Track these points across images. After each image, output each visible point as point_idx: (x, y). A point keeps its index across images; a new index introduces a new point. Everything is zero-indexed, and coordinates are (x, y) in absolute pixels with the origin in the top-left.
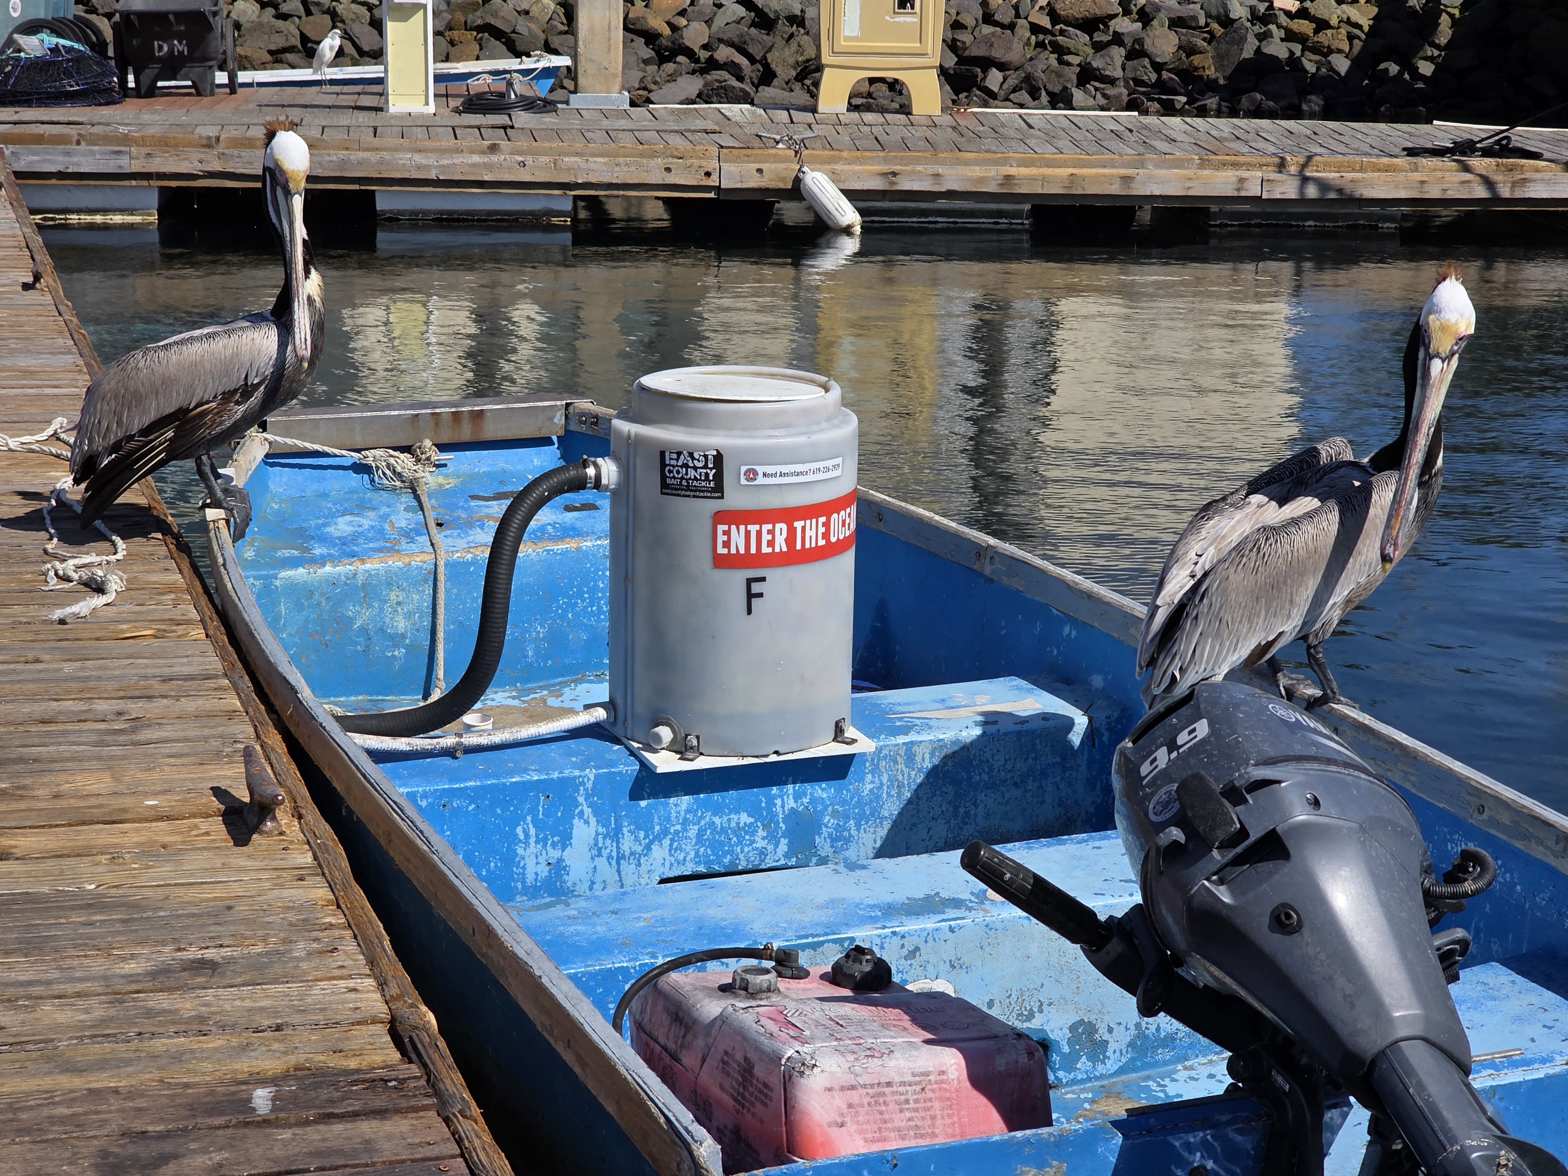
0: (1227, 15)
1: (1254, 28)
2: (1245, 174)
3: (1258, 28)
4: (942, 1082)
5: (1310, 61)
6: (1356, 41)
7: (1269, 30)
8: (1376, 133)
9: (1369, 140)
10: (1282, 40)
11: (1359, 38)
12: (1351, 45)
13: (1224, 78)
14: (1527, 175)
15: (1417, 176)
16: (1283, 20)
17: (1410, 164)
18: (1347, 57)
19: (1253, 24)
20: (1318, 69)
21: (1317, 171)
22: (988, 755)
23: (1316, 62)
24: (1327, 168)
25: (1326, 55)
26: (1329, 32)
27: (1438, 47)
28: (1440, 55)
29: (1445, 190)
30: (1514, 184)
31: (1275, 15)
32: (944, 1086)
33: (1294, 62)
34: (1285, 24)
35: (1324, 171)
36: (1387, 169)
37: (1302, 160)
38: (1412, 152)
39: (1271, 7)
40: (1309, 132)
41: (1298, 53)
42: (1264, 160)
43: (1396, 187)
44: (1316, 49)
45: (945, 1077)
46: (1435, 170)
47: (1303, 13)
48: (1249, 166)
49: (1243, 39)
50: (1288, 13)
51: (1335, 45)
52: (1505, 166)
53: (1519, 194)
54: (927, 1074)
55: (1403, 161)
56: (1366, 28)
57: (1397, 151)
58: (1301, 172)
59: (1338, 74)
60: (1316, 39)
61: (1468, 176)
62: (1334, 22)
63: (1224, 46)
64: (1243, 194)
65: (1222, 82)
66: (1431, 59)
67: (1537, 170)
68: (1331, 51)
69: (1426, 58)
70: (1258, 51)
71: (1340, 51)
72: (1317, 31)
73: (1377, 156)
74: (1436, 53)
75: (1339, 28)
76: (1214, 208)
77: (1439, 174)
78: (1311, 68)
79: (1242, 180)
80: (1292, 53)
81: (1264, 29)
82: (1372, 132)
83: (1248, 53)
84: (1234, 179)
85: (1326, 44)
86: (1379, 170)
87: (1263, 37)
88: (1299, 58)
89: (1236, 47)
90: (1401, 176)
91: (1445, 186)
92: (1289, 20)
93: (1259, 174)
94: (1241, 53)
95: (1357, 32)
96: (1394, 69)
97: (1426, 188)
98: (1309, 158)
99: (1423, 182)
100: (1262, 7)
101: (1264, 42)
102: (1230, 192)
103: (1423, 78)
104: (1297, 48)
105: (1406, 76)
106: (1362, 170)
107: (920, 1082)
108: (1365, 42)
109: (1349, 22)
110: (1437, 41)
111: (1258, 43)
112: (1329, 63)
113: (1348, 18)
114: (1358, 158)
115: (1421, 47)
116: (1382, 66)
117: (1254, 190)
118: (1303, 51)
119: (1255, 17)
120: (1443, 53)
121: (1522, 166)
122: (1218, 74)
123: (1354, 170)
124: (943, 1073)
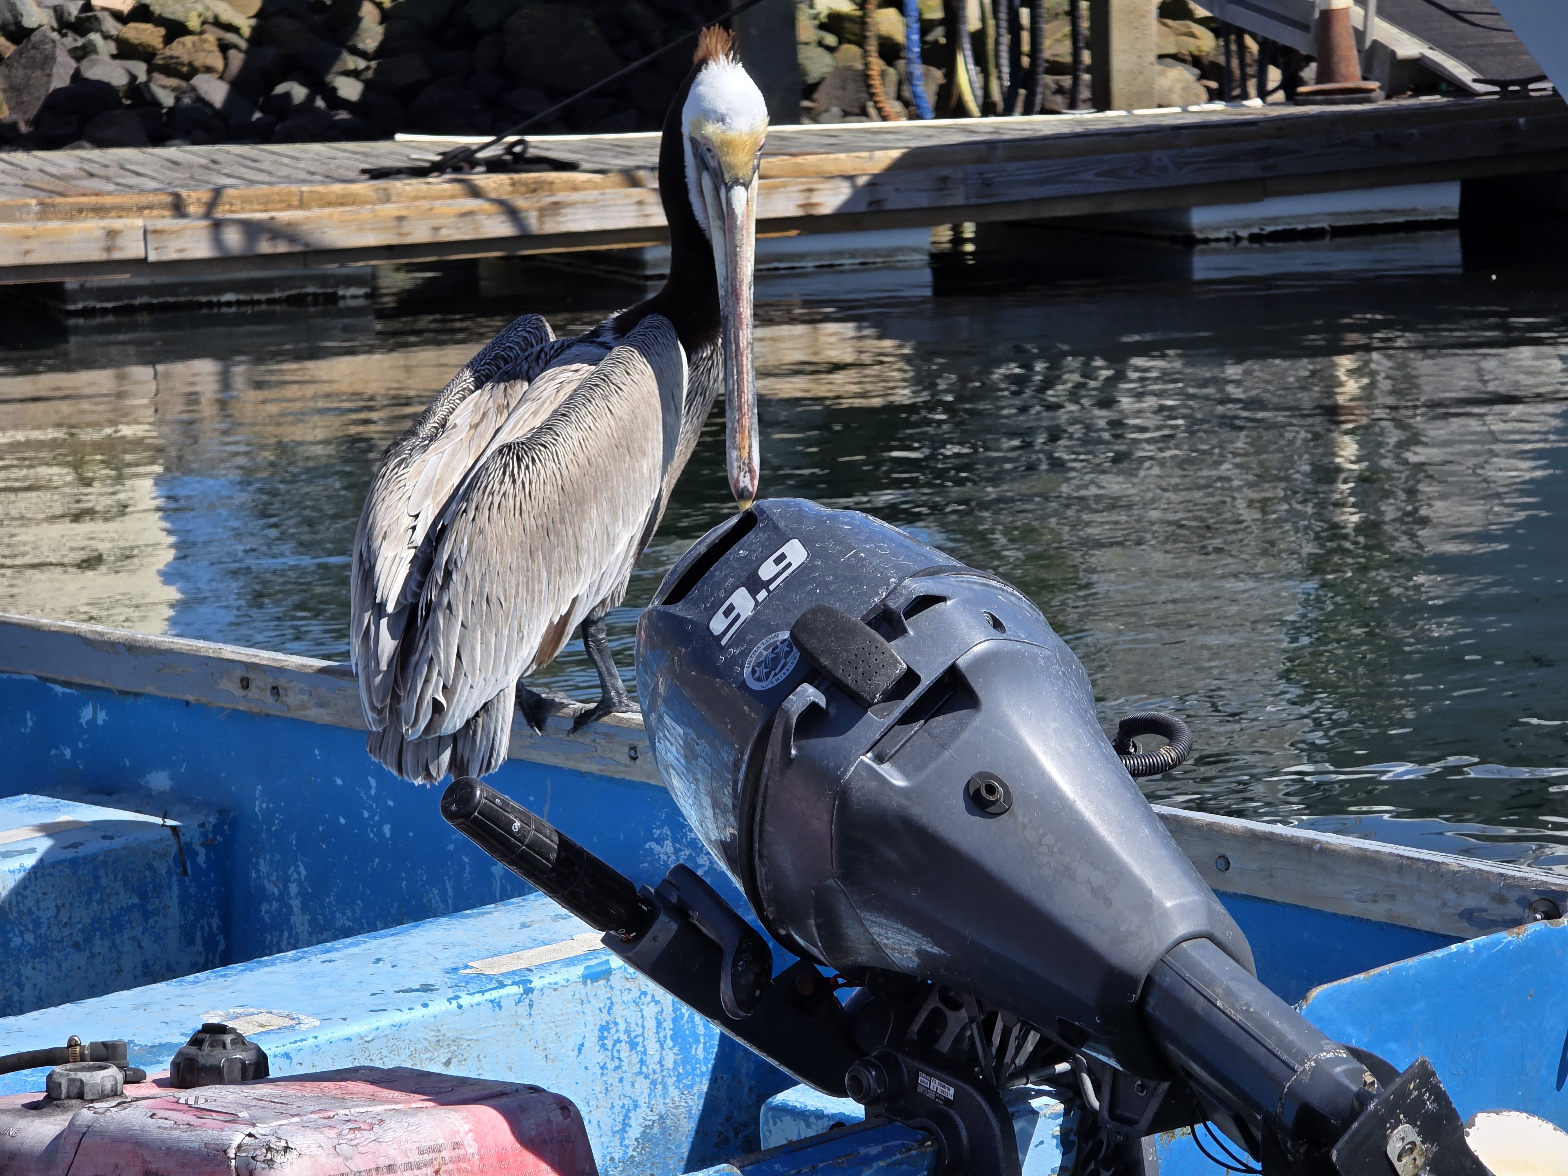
0: (18, 23)
1: (65, 40)
2: (117, 224)
3: (72, 41)
4: (459, 1159)
5: (164, 87)
6: (232, 53)
7: (90, 41)
8: (309, 156)
9: (302, 165)
10: (114, 57)
11: (236, 47)
12: (226, 58)
13: (28, 123)
14: (560, 197)
15: (391, 209)
16: (111, 26)
17: (377, 190)
18: (221, 78)
19: (64, 35)
20: (178, 99)
21: (232, 212)
22: (30, 903)
23: (174, 89)
24: (247, 206)
25: (187, 77)
26: (188, 40)
27: (363, 54)
28: (368, 68)
29: (437, 229)
30: (543, 212)
31: (96, 18)
32: (463, 1165)
33: (136, 90)
34: (114, 32)
35: (242, 210)
36: (341, 201)
37: (206, 196)
38: (377, 174)
39: (87, 7)
40: (204, 161)
41: (142, 77)
42: (144, 200)
43: (360, 229)
44: (170, 69)
45: (461, 1152)
46: (417, 198)
47: (141, 13)
48: (122, 210)
49: (49, 60)
50: (118, 16)
51: (200, 60)
52: (524, 184)
53: (551, 227)
54: (437, 1149)
55: (365, 188)
56: (246, 31)
57: (353, 175)
58: (207, 215)
59: (209, 105)
60: (168, 52)
61: (472, 204)
62: (194, 23)
63: (19, 73)
64: (117, 255)
65: (24, 128)
66: (355, 74)
67: (575, 188)
68: (193, 71)
69: (347, 73)
70: (77, 76)
71: (209, 70)
72: (168, 39)
73: (322, 183)
74: (362, 64)
75: (201, 33)
76: (71, 283)
77: (425, 204)
78: (167, 99)
79: (112, 234)
80: (133, 78)
81: (80, 42)
82: (303, 155)
83: (61, 78)
84: (100, 233)
85: (185, 58)
86: (330, 204)
87: (81, 53)
88: (146, 84)
89: (38, 73)
90: (366, 212)
91: (437, 223)
92: (119, 26)
93: (139, 222)
94: (49, 82)
95: (231, 37)
96: (299, 92)
97: (407, 227)
98: (218, 192)
99: (400, 219)
100: (74, 10)
101: (85, 63)
102: (95, 254)
103: (345, 104)
104: (140, 69)
105: (320, 103)
106: (302, 205)
107: (431, 1162)
108: (247, 52)
109: (217, 23)
110: (361, 46)
111: (74, 64)
112: (194, 89)
113: (216, 18)
114: (294, 188)
115: (336, 56)
116: (280, 89)
117: (132, 249)
118: (149, 72)
119: (64, 25)
120: (373, 64)
121: (551, 183)
122: (15, 117)
123: (290, 207)
124: (457, 1146)
